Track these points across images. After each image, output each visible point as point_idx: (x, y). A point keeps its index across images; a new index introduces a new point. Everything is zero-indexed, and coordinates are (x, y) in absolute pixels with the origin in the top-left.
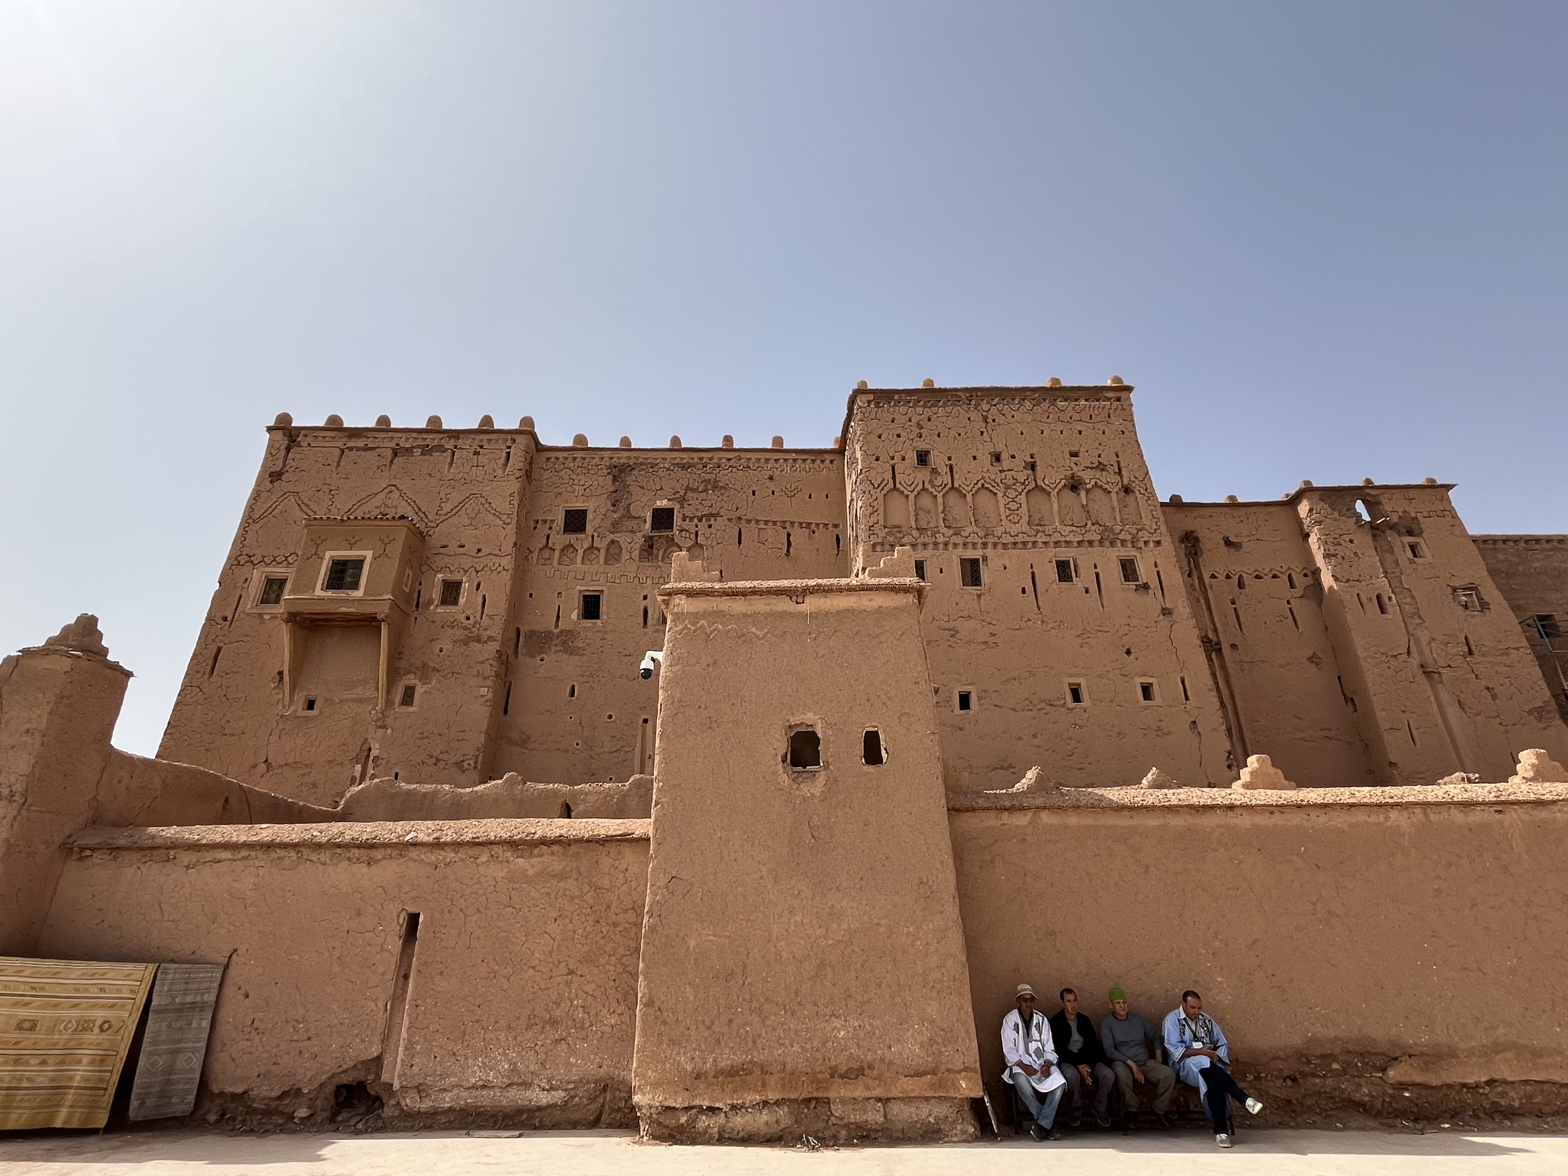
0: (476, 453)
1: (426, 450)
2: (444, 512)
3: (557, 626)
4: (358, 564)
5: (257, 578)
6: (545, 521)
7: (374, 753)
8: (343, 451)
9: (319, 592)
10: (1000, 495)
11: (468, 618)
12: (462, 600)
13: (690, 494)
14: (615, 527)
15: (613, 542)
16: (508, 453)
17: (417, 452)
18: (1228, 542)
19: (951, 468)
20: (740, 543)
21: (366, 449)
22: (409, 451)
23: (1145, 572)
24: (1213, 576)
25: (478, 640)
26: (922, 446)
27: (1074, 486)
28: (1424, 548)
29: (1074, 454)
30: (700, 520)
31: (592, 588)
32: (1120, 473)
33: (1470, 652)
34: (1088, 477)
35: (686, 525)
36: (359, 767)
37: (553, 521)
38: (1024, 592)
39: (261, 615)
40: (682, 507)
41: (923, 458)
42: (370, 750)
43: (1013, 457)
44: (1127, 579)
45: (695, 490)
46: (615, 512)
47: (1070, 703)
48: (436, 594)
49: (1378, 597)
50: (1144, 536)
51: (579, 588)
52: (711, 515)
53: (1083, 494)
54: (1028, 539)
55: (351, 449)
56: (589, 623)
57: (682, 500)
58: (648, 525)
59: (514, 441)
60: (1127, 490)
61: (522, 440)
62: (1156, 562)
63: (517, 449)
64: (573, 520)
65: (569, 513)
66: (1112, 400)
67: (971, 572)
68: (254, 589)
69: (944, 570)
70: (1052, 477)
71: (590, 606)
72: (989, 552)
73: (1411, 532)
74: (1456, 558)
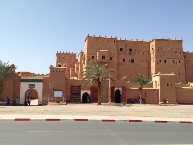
0: (111, 41)
2: (110, 48)
3: (121, 62)
4: (104, 56)
8: (96, 40)
10: (169, 53)
11: (114, 62)
12: (113, 60)
13: (133, 47)
15: (126, 52)
20: (139, 53)
21: (99, 40)
24: (186, 61)
25: (115, 64)
26: (161, 46)
29: (176, 48)
31: (124, 58)
32: (180, 51)
34: (177, 51)
35: (133, 51)
37: (119, 49)
38: (170, 64)
39: (92, 60)
40: (133, 49)
41: (161, 48)
43: (170, 48)
44: (179, 63)
46: (126, 49)
48: (110, 59)
50: (182, 58)
53: (176, 53)
54: (171, 58)
56: (124, 62)
58: (129, 50)
61: (116, 40)
62: (182, 61)
63: (116, 41)
64: (121, 50)
65: (121, 48)
66: (181, 42)
67: (165, 61)
68: (91, 57)
69: (163, 61)
70: (174, 51)
71: (124, 60)
72: (167, 59)
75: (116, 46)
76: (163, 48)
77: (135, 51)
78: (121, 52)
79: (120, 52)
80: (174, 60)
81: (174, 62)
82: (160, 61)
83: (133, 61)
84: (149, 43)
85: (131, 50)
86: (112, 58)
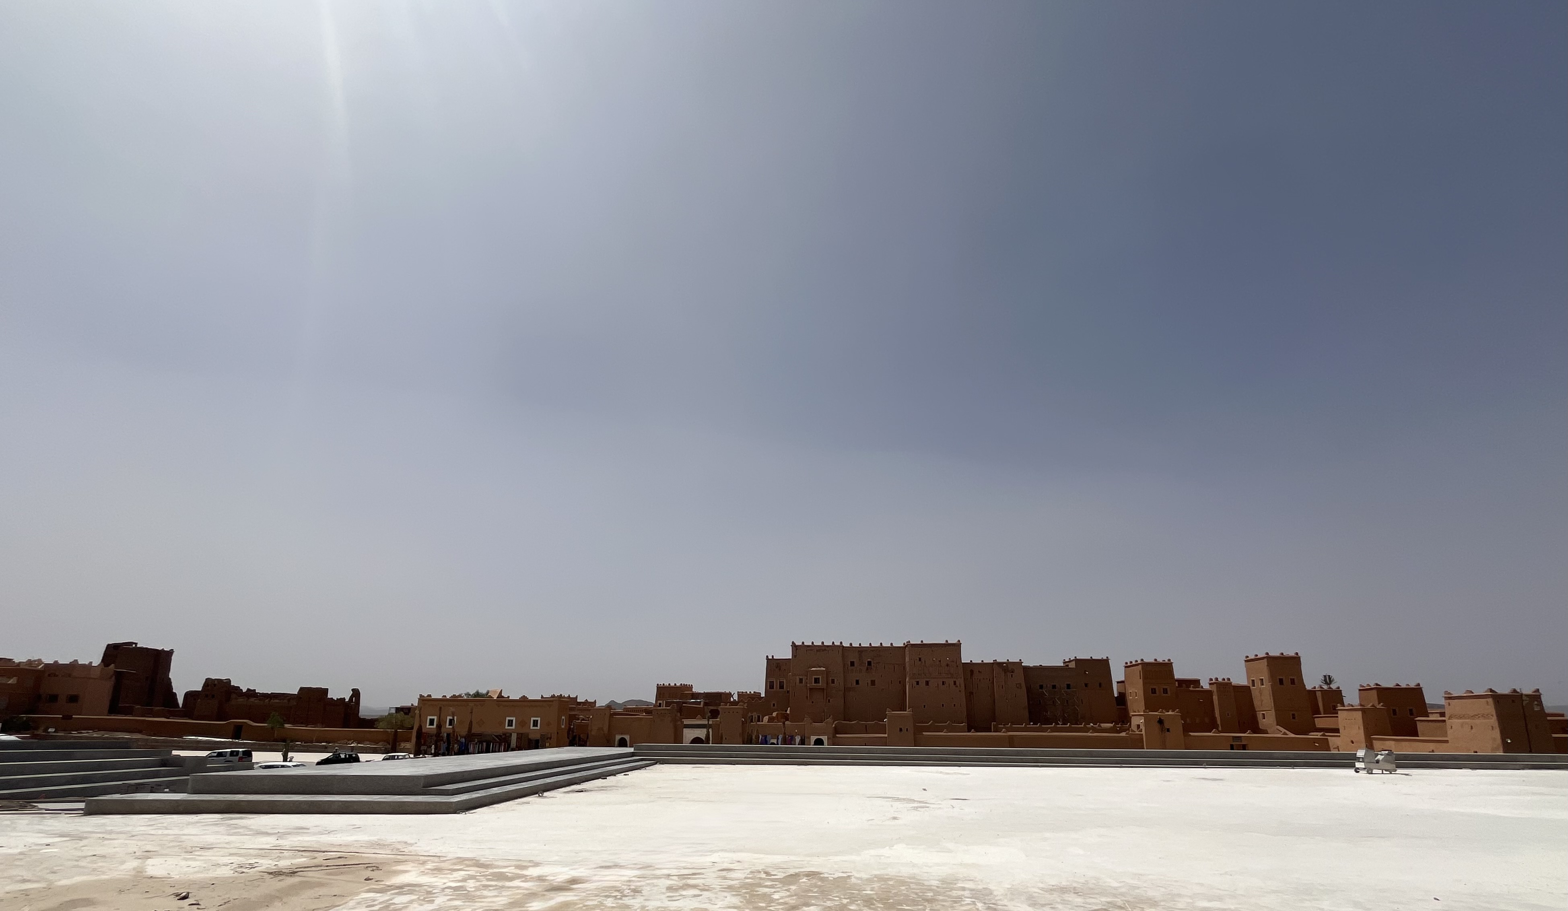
0: (833, 651)
1: (823, 650)
2: (828, 664)
3: (851, 686)
4: (819, 678)
5: (798, 678)
6: (846, 664)
8: (807, 651)
9: (813, 684)
10: (934, 667)
11: (837, 687)
12: (835, 683)
14: (860, 665)
15: (860, 668)
16: (839, 651)
17: (821, 651)
18: (979, 672)
19: (925, 662)
20: (885, 668)
22: (819, 651)
23: (957, 683)
24: (974, 679)
25: (840, 691)
26: (920, 656)
27: (947, 665)
28: (1014, 676)
29: (948, 659)
30: (877, 663)
31: (858, 679)
32: (956, 663)
33: (1017, 698)
34: (951, 664)
35: (874, 664)
36: (823, 713)
37: (848, 664)
38: (936, 687)
39: (800, 686)
40: (873, 661)
41: (920, 659)
42: (824, 710)
43: (937, 660)
44: (954, 685)
45: (876, 657)
46: (860, 662)
47: (942, 707)
48: (830, 682)
49: (1002, 686)
50: (959, 676)
51: (855, 679)
52: (879, 662)
53: (948, 667)
54: (938, 677)
56: (857, 686)
57: (873, 659)
58: (867, 664)
59: (839, 648)
60: (957, 666)
61: (841, 648)
62: (960, 681)
63: (841, 650)
64: (852, 664)
65: (851, 662)
66: (958, 646)
67: (927, 683)
68: (798, 681)
69: (922, 683)
70: (944, 664)
71: (857, 683)
72: (931, 680)
73: (1012, 672)
74: (1019, 678)
75: (842, 659)
76: (923, 660)
77: (878, 665)
78: (853, 667)
79: (850, 668)
80: (944, 680)
81: (943, 683)
82: (918, 683)
83: (873, 683)
84: (902, 649)
85: (869, 663)
86: (834, 679)
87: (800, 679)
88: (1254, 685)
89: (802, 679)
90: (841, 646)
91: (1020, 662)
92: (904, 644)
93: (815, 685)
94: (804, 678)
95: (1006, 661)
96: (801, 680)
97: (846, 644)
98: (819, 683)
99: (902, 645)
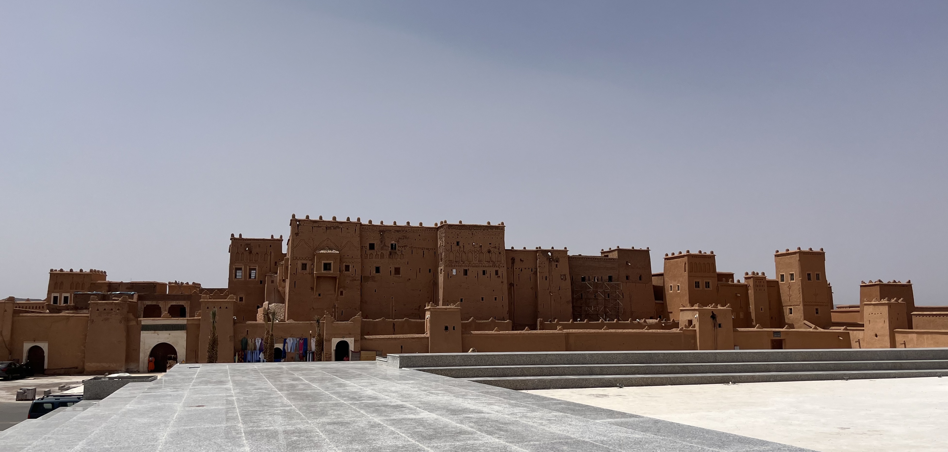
0: (347, 229)
1: (335, 228)
2: (342, 246)
3: (370, 275)
4: (330, 264)
5: (300, 263)
6: (364, 246)
7: (336, 306)
8: (313, 227)
9: (323, 271)
10: (473, 254)
11: (352, 275)
12: (350, 270)
13: (400, 240)
14: (382, 248)
15: (382, 253)
16: (355, 229)
17: (332, 228)
18: (521, 260)
19: (464, 246)
20: (412, 254)
21: (319, 227)
22: (330, 228)
23: (500, 273)
24: (516, 268)
25: (355, 280)
26: (458, 241)
27: (489, 252)
28: (558, 266)
29: (490, 244)
30: (402, 247)
31: (378, 265)
32: (499, 249)
33: (560, 289)
34: (492, 250)
35: (400, 249)
36: (334, 309)
37: (366, 246)
38: (475, 277)
39: (303, 273)
40: (398, 243)
41: (458, 243)
42: (335, 305)
43: (477, 244)
44: (496, 275)
45: (401, 239)
46: (382, 244)
47: (481, 301)
48: (344, 269)
49: (546, 277)
50: (501, 265)
51: (375, 265)
52: (406, 246)
53: (490, 254)
54: (478, 265)
55: (315, 227)
56: (378, 274)
57: (398, 241)
58: (390, 248)
59: (356, 225)
60: (500, 253)
61: (358, 225)
62: (503, 271)
63: (358, 228)
64: (372, 246)
65: (370, 244)
66: (500, 229)
67: (465, 272)
68: (300, 266)
69: (460, 272)
70: (485, 250)
71: (378, 270)
72: (470, 268)
73: (557, 261)
74: (564, 268)
75: (358, 239)
76: (461, 245)
77: (403, 249)
78: (372, 251)
79: (369, 252)
80: (485, 269)
81: (484, 273)
83: (397, 271)
84: (436, 230)
85: (393, 247)
86: (349, 266)
87: (303, 264)
88: (782, 280)
89: (306, 264)
90: (359, 224)
91: (565, 251)
92: (436, 224)
93: (325, 272)
94: (309, 264)
95: (550, 248)
96: (304, 266)
97: (365, 222)
98: (330, 269)
99: (433, 226)
